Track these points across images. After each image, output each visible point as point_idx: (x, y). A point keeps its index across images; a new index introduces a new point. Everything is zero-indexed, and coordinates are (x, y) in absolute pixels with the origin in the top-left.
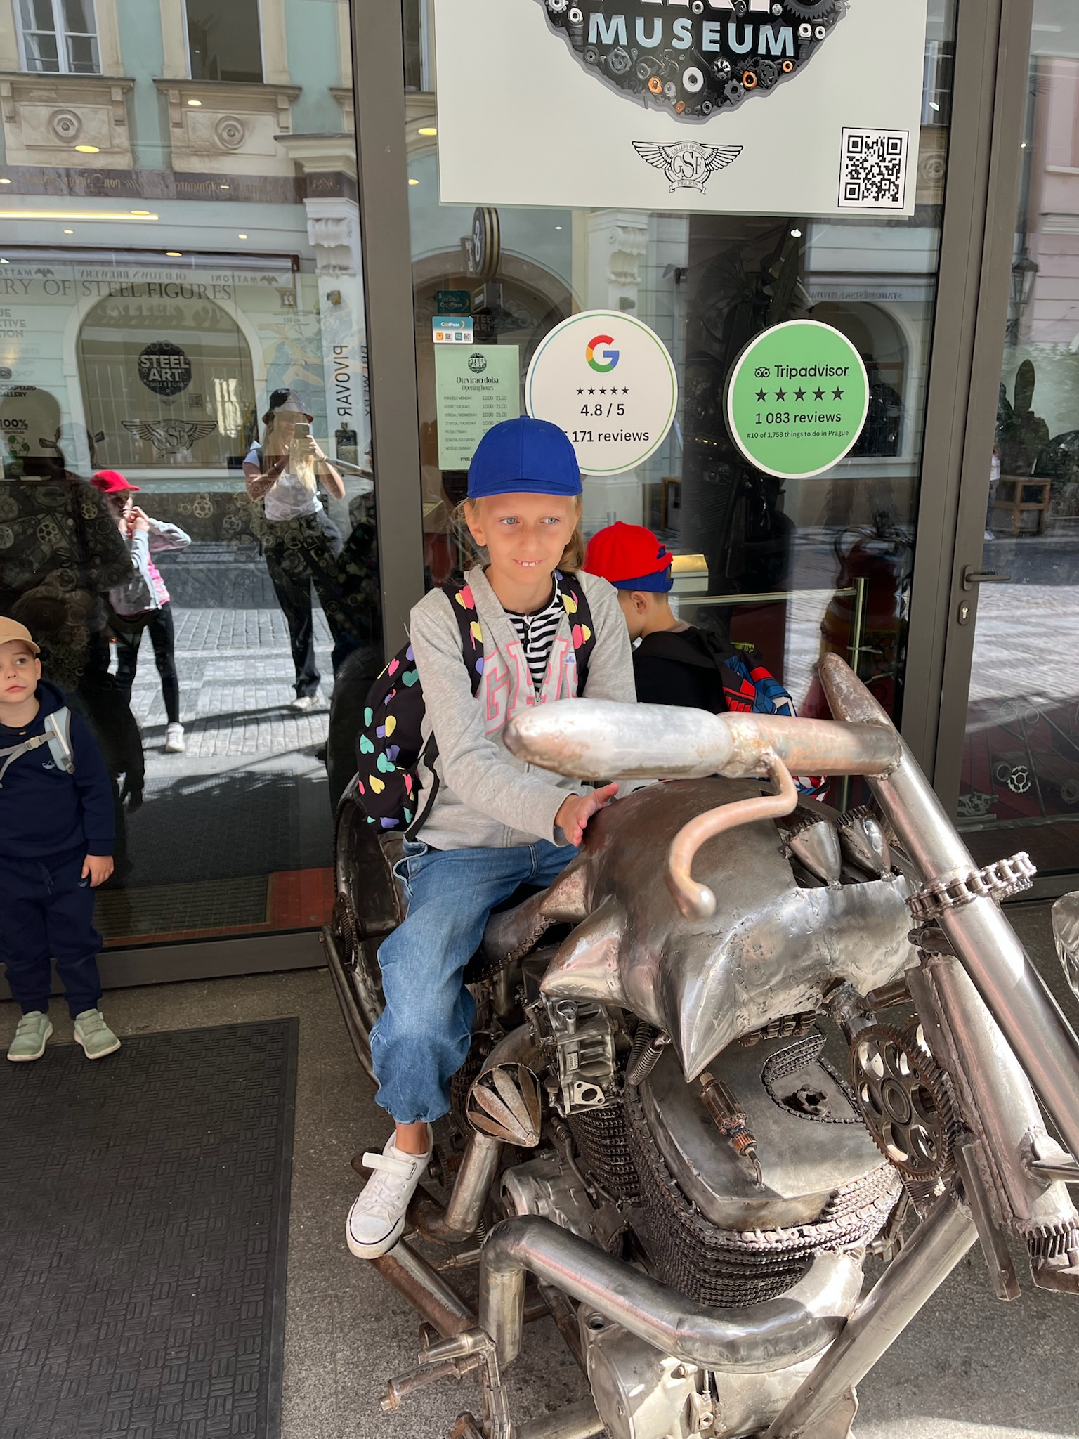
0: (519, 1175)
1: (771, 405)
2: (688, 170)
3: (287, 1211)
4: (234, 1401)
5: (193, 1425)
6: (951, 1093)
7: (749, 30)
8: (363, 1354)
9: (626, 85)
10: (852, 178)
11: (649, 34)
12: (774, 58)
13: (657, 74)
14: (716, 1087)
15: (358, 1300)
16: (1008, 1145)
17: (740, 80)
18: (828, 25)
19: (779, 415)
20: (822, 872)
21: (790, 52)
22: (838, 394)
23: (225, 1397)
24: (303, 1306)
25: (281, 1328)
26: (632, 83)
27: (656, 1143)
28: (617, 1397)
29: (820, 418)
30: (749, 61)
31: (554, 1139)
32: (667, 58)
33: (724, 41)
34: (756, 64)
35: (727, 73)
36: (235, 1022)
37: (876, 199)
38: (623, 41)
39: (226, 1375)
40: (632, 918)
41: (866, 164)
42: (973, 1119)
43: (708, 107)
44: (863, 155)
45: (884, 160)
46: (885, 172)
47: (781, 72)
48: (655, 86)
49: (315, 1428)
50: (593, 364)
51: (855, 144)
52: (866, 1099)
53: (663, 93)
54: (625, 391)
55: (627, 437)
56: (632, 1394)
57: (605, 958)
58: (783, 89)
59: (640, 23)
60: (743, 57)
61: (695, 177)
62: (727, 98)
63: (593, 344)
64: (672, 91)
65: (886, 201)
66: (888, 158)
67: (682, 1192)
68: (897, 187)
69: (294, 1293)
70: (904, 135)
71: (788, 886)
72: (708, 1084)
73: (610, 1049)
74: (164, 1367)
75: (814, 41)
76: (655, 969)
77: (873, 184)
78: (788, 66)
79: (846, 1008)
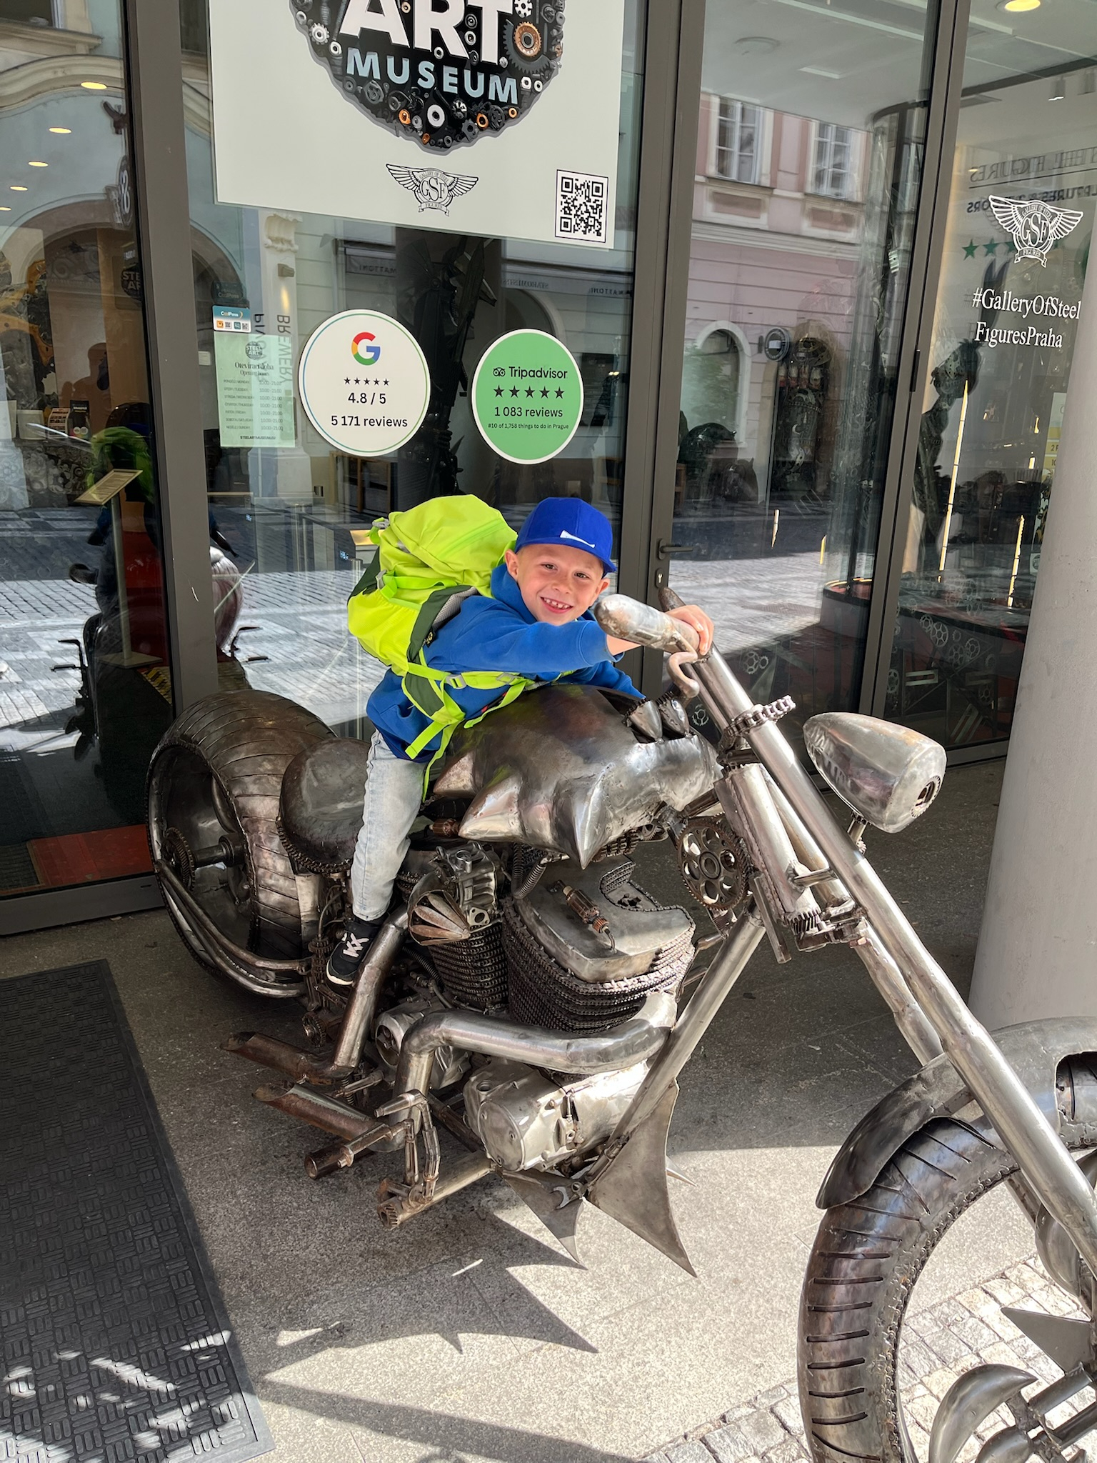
0: (394, 1015)
1: (507, 400)
2: (434, 194)
3: (153, 1105)
4: (158, 1238)
5: (128, 1263)
6: (745, 850)
7: (481, 77)
8: (259, 1188)
9: (380, 113)
10: (565, 213)
11: (399, 72)
12: (502, 104)
13: (405, 108)
14: (577, 892)
15: (242, 1154)
16: (780, 872)
17: (475, 121)
18: (545, 80)
19: (513, 410)
20: (652, 734)
21: (514, 101)
22: (559, 393)
23: (150, 1238)
24: (195, 1165)
25: (181, 1183)
26: (386, 113)
27: (536, 939)
28: (510, 1129)
29: (546, 413)
30: (482, 105)
31: (415, 987)
32: (414, 94)
33: (461, 85)
34: (487, 108)
35: (463, 113)
36: (41, 970)
37: (585, 232)
38: (377, 75)
39: (145, 1223)
40: (525, 777)
41: (576, 203)
42: (759, 863)
43: (449, 141)
44: (574, 195)
45: (589, 201)
46: (591, 210)
47: (507, 117)
48: (405, 118)
49: (236, 1243)
50: (358, 357)
51: (567, 185)
52: (688, 872)
53: (411, 125)
54: (386, 382)
55: (389, 422)
56: (521, 1123)
57: (509, 804)
58: (509, 131)
59: (391, 61)
60: (477, 100)
61: (440, 200)
62: (463, 135)
63: (358, 339)
64: (418, 125)
65: (592, 235)
66: (593, 199)
67: (560, 965)
68: (600, 224)
69: (183, 1160)
70: (604, 181)
71: (633, 743)
72: (570, 893)
73: (493, 884)
74: (83, 1228)
75: (534, 93)
76: (550, 805)
77: (582, 220)
78: (513, 113)
79: (671, 819)
